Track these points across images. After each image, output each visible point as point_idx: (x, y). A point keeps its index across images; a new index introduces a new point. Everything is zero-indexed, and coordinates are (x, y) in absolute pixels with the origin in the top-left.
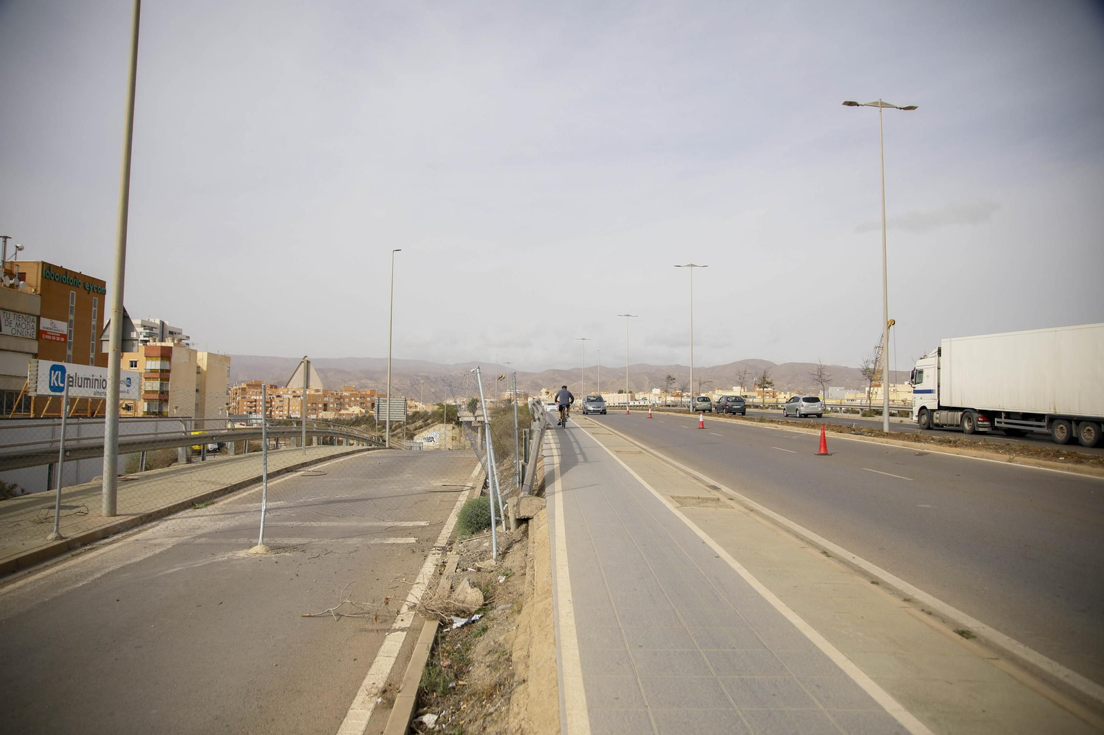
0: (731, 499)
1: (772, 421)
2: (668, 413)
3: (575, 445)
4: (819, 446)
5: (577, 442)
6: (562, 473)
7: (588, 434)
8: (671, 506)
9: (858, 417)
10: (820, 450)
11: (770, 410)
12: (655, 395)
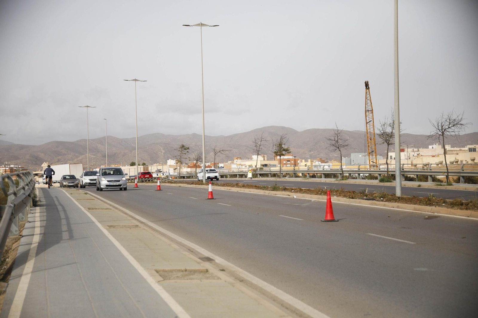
0: (223, 270)
1: (285, 189)
2: (180, 185)
3: (64, 222)
4: (325, 213)
5: (67, 218)
6: (38, 253)
7: (83, 209)
8: (152, 281)
9: (375, 182)
10: (326, 217)
11: (287, 179)
12: (170, 166)
